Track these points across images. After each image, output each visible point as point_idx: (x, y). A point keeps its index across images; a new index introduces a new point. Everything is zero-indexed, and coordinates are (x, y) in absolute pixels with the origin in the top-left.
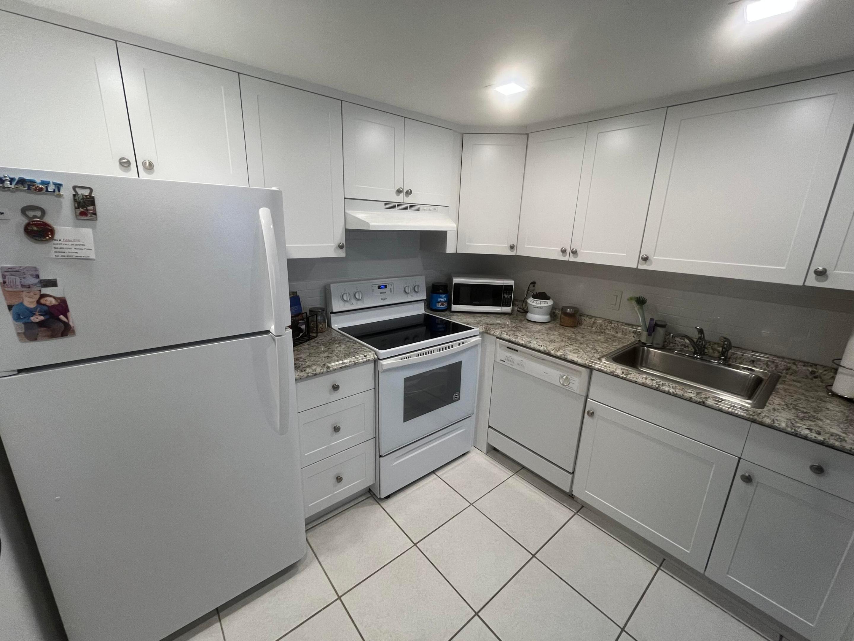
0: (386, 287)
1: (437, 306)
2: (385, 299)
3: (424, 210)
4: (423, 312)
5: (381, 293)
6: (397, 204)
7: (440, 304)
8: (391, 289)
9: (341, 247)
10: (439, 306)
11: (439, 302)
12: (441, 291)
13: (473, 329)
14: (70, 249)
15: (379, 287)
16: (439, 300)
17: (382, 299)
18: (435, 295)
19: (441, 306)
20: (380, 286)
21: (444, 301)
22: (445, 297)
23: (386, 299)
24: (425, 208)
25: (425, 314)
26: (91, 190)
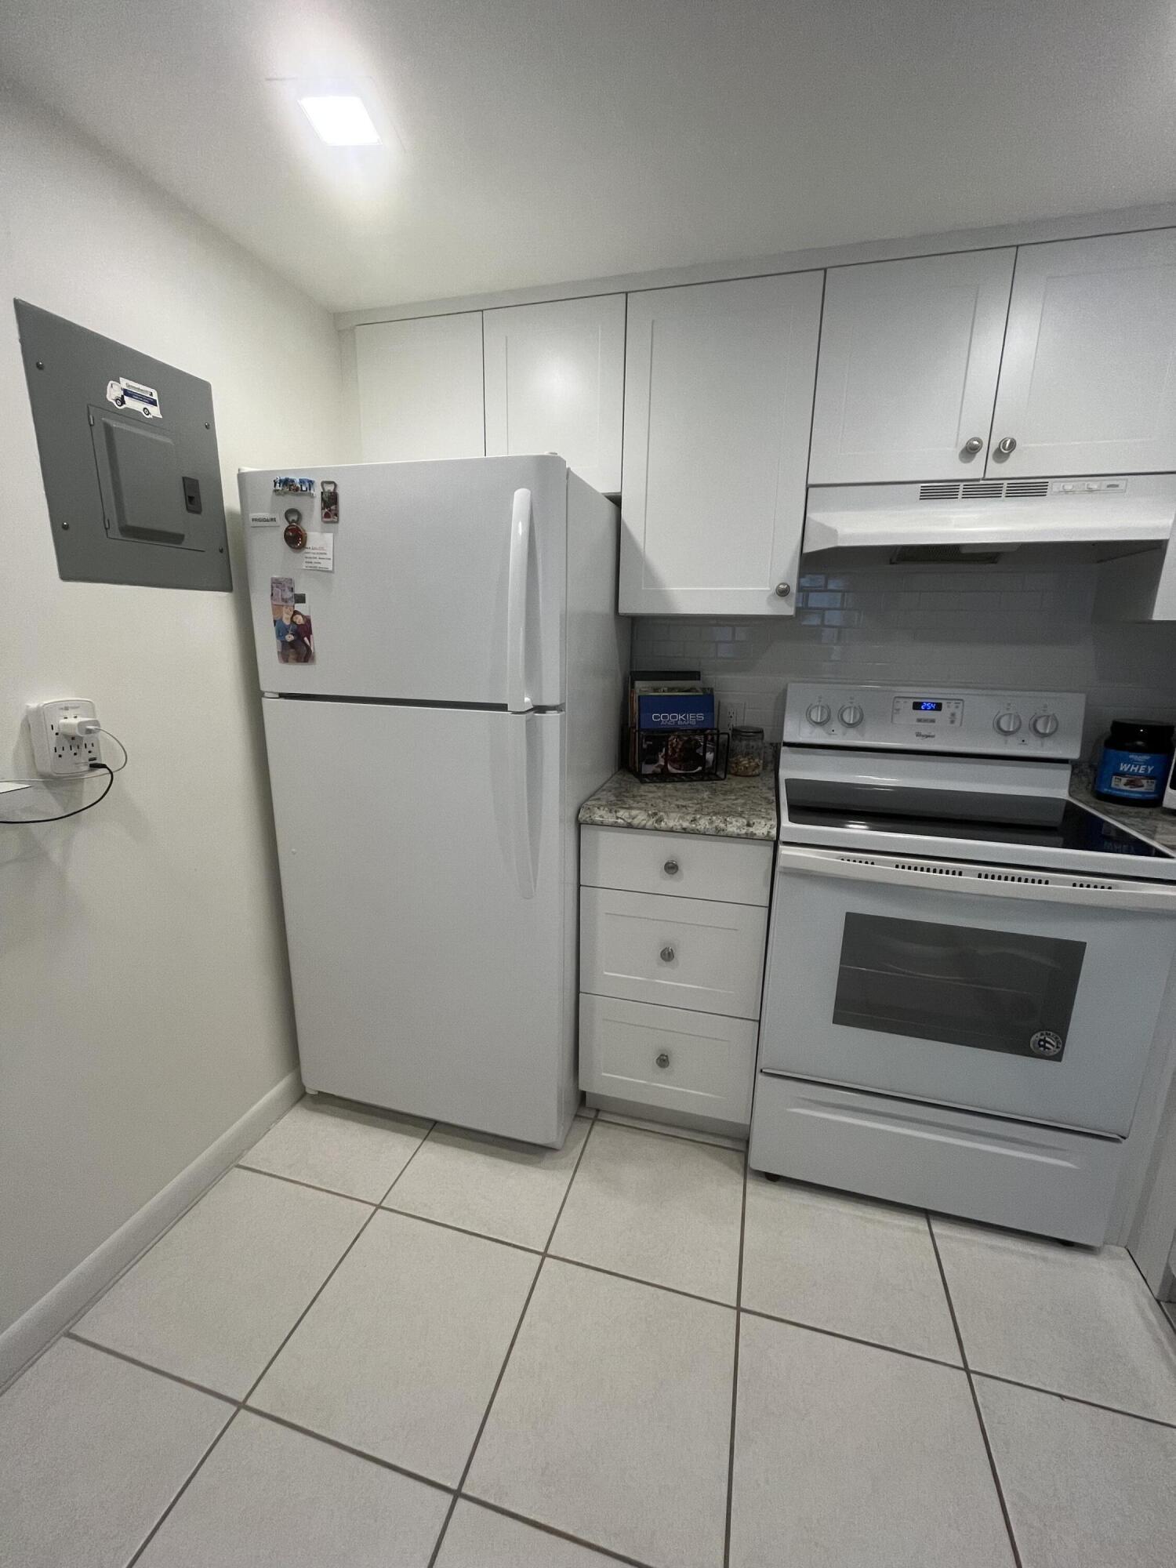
0: (938, 707)
1: (1113, 785)
2: (927, 736)
3: (1067, 492)
4: (1063, 794)
5: (919, 720)
6: (962, 484)
7: (1124, 780)
8: (953, 715)
9: (783, 593)
10: (1120, 785)
11: (1123, 774)
12: (1139, 743)
13: (1172, 858)
14: (319, 563)
15: (917, 706)
16: (1124, 767)
17: (918, 735)
18: (1112, 752)
19: (1127, 788)
20: (922, 703)
21: (1140, 775)
22: (1146, 763)
23: (933, 736)
24: (1069, 487)
25: (1068, 803)
26: (336, 485)
